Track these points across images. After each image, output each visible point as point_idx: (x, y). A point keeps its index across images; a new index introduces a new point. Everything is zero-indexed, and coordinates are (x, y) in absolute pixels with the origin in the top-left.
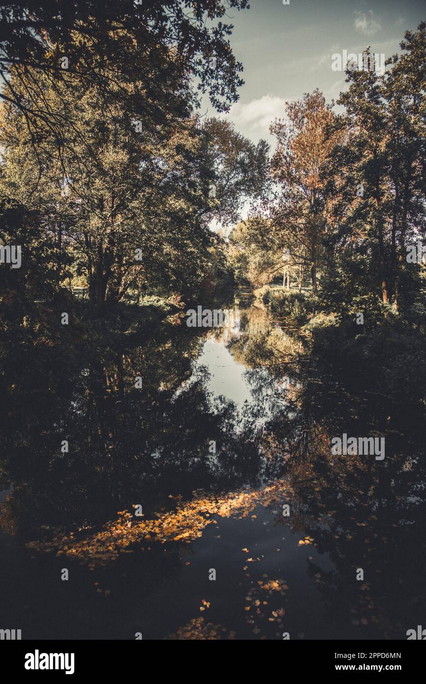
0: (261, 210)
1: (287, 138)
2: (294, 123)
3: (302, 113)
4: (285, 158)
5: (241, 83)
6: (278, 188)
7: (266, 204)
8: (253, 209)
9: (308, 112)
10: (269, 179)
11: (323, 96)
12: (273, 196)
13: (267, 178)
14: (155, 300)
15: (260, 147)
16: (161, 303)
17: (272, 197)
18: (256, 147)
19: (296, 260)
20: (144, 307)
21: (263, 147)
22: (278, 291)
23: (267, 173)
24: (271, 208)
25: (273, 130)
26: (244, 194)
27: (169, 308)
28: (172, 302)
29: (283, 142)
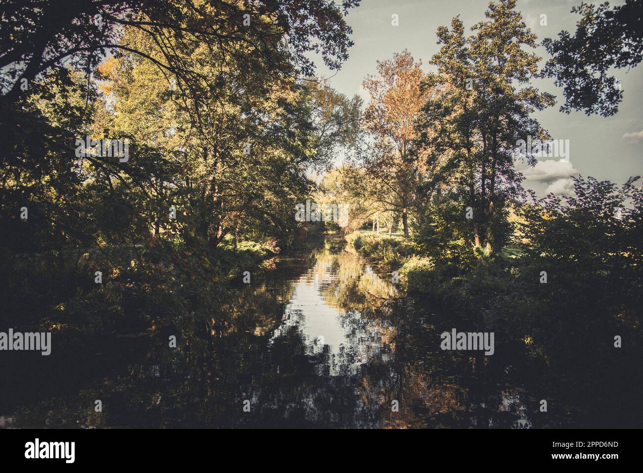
0: (354, 159)
1: (379, 93)
2: (385, 80)
3: (392, 70)
4: (377, 111)
5: (351, 44)
6: (370, 139)
7: (359, 154)
8: (348, 158)
9: (398, 70)
10: (362, 131)
11: (411, 55)
12: (366, 147)
13: (360, 130)
14: (251, 245)
15: (355, 102)
16: (258, 247)
17: (364, 147)
18: (351, 101)
19: (387, 207)
20: (241, 252)
21: (357, 102)
22: (369, 236)
23: (360, 125)
24: (364, 157)
25: (366, 86)
26: (338, 144)
27: (265, 252)
28: (267, 247)
29: (375, 96)
